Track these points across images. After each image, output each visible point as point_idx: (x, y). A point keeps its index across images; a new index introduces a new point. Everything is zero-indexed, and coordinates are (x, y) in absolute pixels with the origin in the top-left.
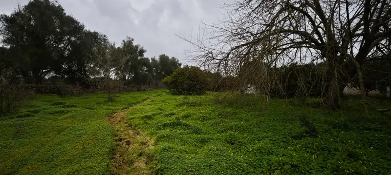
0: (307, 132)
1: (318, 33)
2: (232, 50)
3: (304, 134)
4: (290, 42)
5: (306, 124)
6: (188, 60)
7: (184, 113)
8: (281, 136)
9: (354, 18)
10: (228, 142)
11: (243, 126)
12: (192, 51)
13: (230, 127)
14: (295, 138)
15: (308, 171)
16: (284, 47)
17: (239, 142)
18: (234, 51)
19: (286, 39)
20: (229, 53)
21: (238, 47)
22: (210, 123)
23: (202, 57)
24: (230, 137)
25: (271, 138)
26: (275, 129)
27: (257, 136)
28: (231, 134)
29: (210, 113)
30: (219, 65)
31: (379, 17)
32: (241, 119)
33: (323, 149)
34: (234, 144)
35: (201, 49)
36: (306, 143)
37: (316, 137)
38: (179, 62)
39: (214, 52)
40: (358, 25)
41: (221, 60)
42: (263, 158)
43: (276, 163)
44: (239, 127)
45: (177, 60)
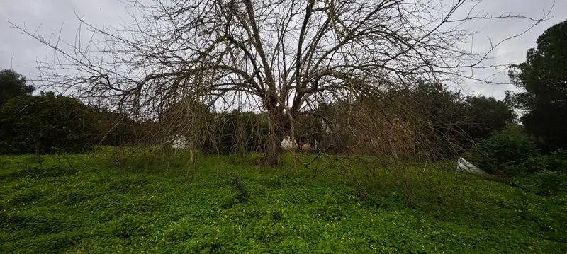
0: (239, 198)
1: (259, 77)
2: (148, 78)
3: (235, 200)
4: (230, 82)
5: (239, 187)
6: (47, 83)
7: (19, 192)
8: (209, 207)
9: (289, 70)
10: (118, 236)
11: (153, 202)
12: (57, 67)
13: (128, 207)
14: (224, 207)
15: (231, 249)
16: (224, 87)
17: (140, 230)
18: (151, 80)
19: (226, 77)
20: (143, 83)
21: (159, 76)
22: (88, 205)
23: (85, 81)
24: (123, 226)
25: (195, 213)
26: (202, 199)
27: (174, 213)
28: (127, 220)
29: (92, 187)
30: (122, 101)
31: (307, 72)
32: (151, 191)
33: (252, 215)
34: (131, 235)
35: (84, 67)
36: (235, 211)
37: (247, 201)
38: (28, 83)
39: (111, 76)
40: (293, 78)
41: (125, 93)
42: (175, 248)
43: (191, 250)
44: (145, 204)
45: (20, 78)
